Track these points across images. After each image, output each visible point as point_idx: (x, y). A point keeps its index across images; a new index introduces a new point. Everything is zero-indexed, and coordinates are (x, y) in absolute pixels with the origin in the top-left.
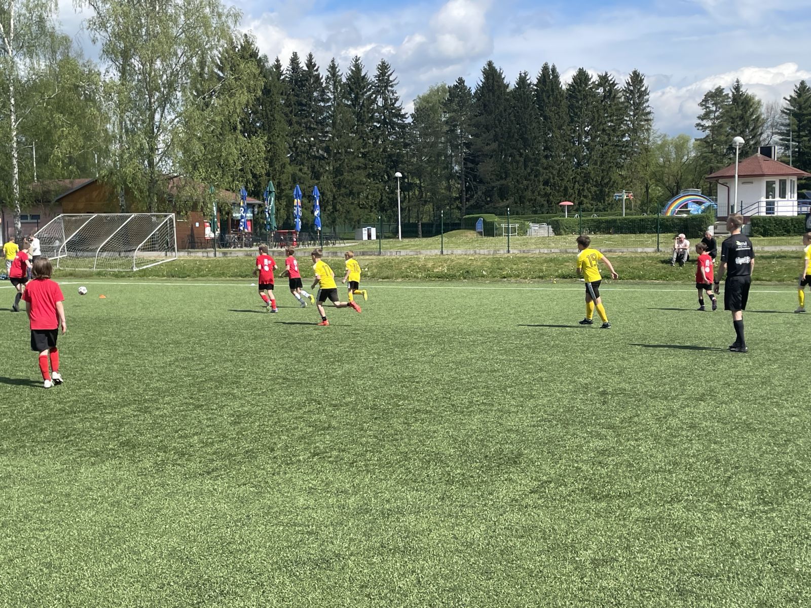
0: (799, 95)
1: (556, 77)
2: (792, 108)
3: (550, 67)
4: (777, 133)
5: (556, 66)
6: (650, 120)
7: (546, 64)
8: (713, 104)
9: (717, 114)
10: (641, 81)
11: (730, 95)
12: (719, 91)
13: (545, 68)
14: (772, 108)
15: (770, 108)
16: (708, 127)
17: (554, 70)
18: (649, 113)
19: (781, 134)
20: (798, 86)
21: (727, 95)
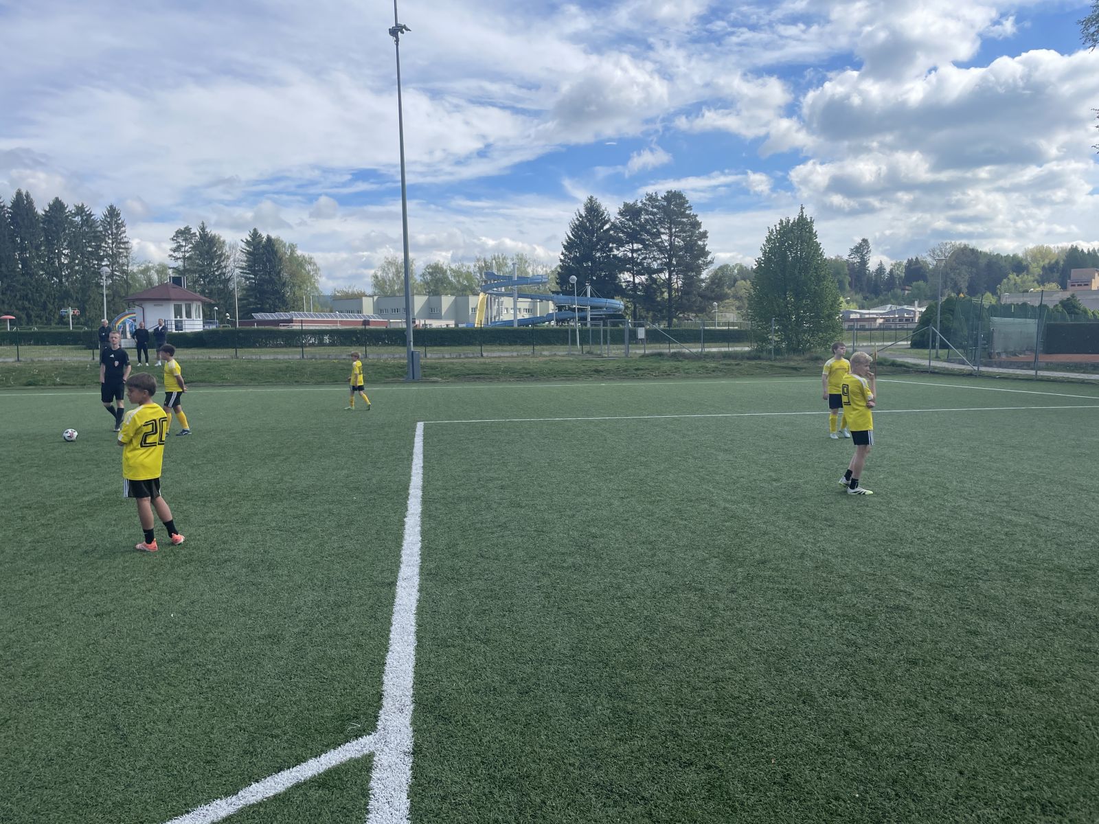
0: (253, 239)
1: (30, 203)
2: (248, 249)
3: (24, 193)
4: (238, 267)
5: (30, 192)
6: (128, 248)
7: (19, 190)
8: (183, 240)
9: (187, 248)
10: (118, 215)
11: (198, 234)
12: (187, 230)
13: (19, 194)
14: (233, 248)
15: (233, 247)
16: (179, 258)
17: (28, 196)
18: (127, 242)
19: (241, 268)
20: (252, 232)
21: (195, 233)
